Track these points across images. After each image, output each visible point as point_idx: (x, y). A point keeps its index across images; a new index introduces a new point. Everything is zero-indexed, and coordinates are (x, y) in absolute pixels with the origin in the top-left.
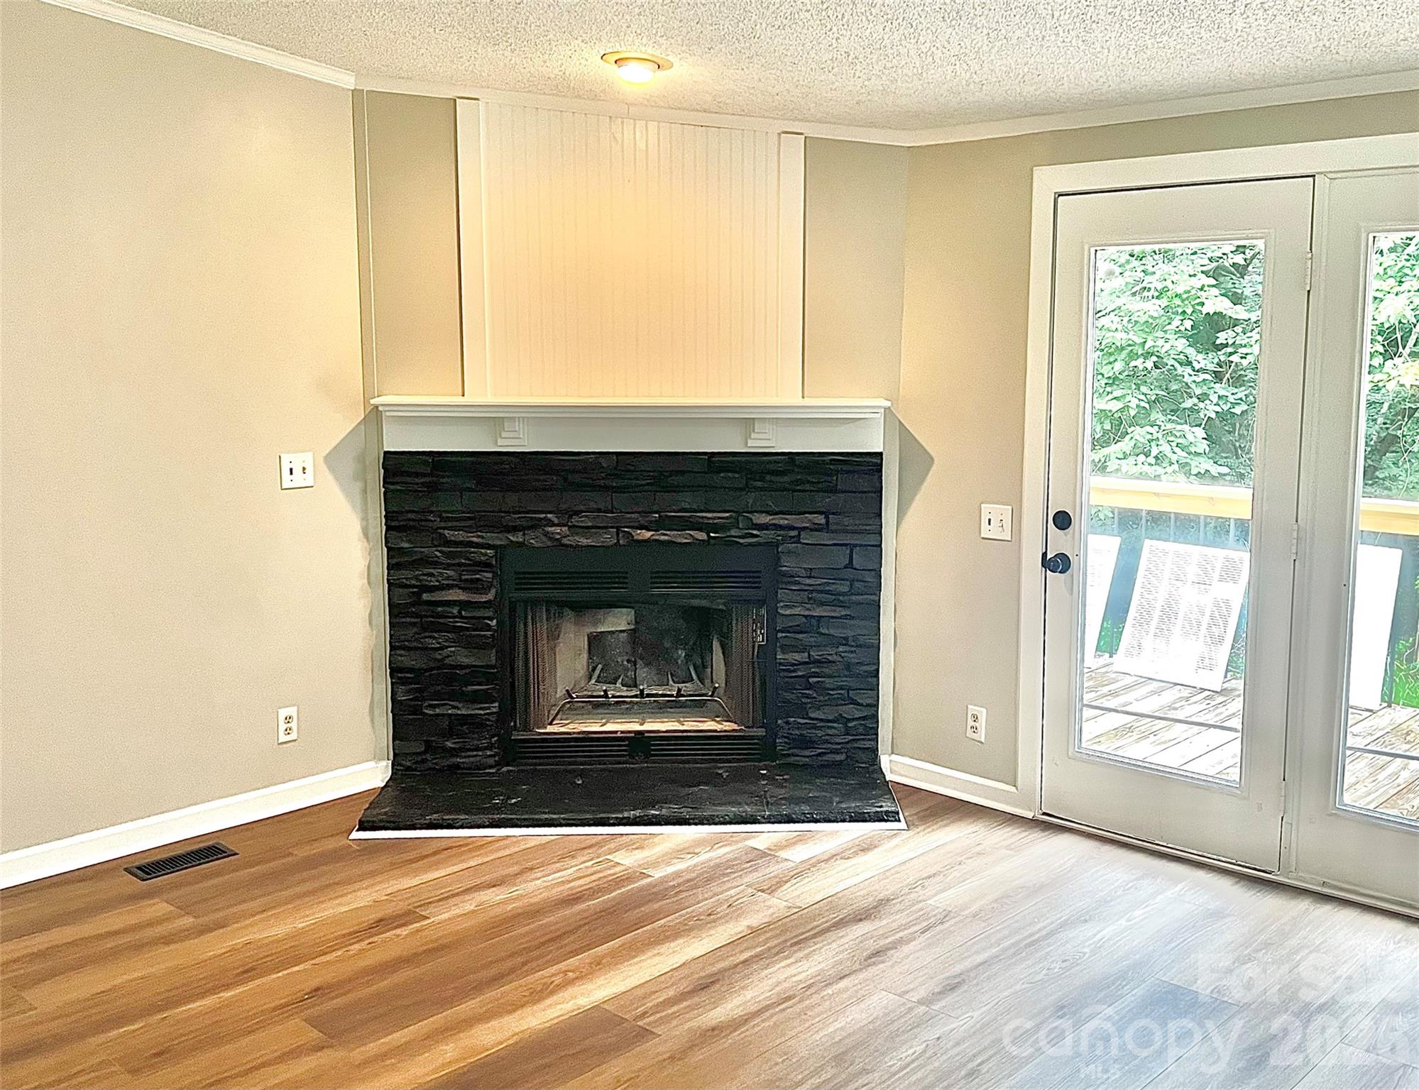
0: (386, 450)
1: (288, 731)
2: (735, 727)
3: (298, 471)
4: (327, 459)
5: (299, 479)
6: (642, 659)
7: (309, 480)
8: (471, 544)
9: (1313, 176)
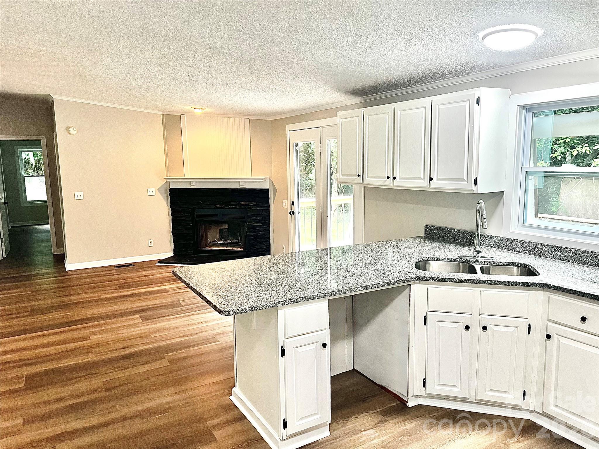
0: (170, 188)
1: (151, 244)
2: (243, 249)
3: (151, 192)
4: (158, 190)
5: (152, 194)
6: (230, 235)
7: (154, 194)
8: (186, 208)
9: (320, 127)
